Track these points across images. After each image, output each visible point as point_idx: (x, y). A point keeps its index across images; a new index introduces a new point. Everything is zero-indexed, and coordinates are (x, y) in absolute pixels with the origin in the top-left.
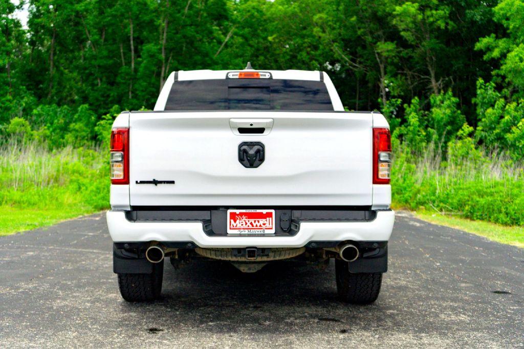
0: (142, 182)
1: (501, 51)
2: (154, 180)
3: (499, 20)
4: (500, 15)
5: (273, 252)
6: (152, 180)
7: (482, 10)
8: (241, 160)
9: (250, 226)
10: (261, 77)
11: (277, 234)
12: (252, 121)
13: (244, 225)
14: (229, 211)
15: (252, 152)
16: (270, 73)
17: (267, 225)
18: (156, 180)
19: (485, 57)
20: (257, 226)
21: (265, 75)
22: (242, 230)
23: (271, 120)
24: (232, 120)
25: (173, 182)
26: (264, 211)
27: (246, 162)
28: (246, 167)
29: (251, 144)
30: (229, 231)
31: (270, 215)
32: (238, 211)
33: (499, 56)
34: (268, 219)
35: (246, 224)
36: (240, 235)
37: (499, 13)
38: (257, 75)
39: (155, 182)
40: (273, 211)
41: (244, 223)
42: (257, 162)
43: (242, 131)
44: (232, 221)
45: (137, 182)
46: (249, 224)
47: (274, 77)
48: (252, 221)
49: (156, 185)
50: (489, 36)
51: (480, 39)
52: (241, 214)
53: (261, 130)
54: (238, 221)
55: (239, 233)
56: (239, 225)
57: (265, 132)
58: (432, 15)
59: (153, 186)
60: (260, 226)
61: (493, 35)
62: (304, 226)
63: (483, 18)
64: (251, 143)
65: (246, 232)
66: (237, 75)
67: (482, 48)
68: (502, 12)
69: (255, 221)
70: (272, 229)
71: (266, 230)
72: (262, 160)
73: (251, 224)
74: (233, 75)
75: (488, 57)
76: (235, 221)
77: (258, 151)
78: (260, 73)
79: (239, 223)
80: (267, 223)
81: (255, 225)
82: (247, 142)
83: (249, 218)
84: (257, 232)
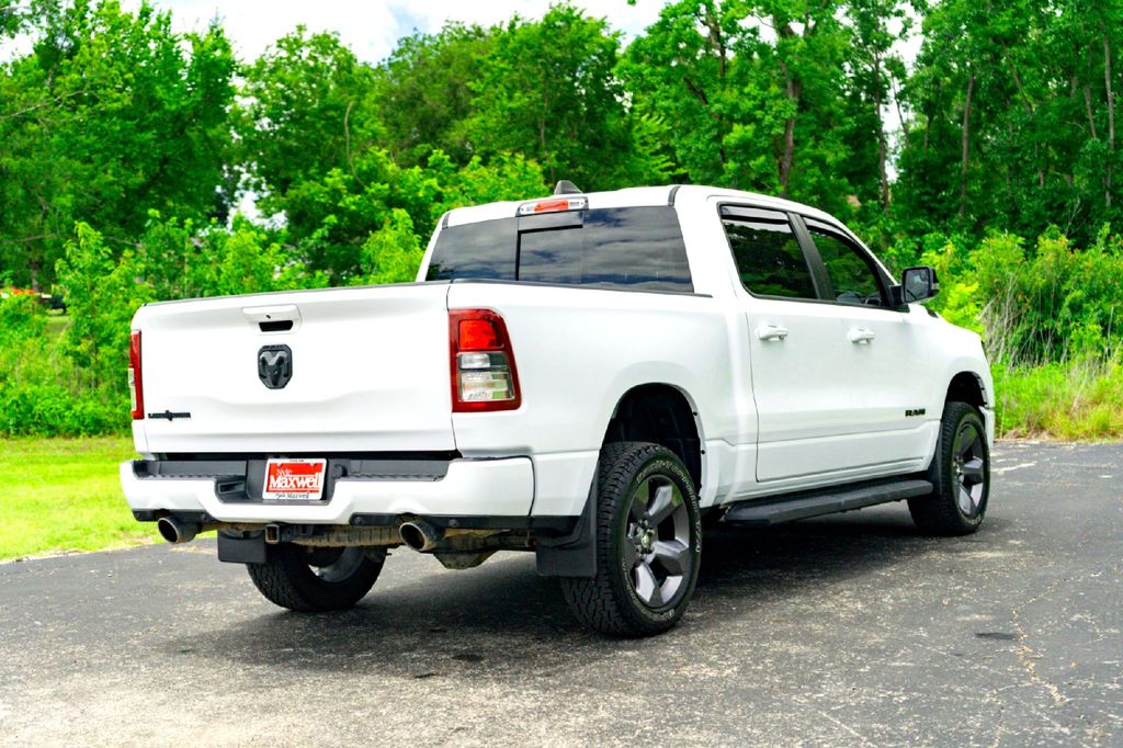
0: (154, 415)
5: (345, 532)
6: (164, 412)
8: (262, 376)
9: (293, 486)
10: (570, 208)
11: (324, 501)
12: (268, 311)
13: (286, 485)
14: (269, 462)
15: (272, 361)
16: (585, 198)
17: (314, 485)
18: (170, 411)
20: (301, 486)
21: (578, 203)
22: (282, 493)
23: (294, 307)
24: (245, 311)
25: (188, 415)
26: (313, 462)
27: (269, 379)
28: (269, 387)
29: (273, 349)
30: (266, 495)
31: (317, 468)
34: (316, 474)
36: (278, 502)
38: (565, 203)
39: (169, 416)
40: (324, 461)
41: (286, 482)
42: (283, 379)
43: (266, 327)
44: (272, 477)
45: (150, 416)
46: (292, 483)
48: (296, 477)
49: (171, 419)
52: (284, 467)
53: (286, 325)
54: (279, 478)
55: (276, 498)
56: (280, 485)
57: (294, 327)
60: (306, 487)
64: (273, 347)
65: (286, 497)
66: (533, 209)
69: (300, 479)
70: (317, 491)
71: (311, 494)
72: (289, 375)
73: (295, 482)
74: (527, 209)
76: (275, 479)
77: (281, 361)
78: (569, 200)
79: (278, 483)
80: (315, 481)
81: (299, 485)
82: (267, 347)
83: (293, 473)
84: (299, 496)
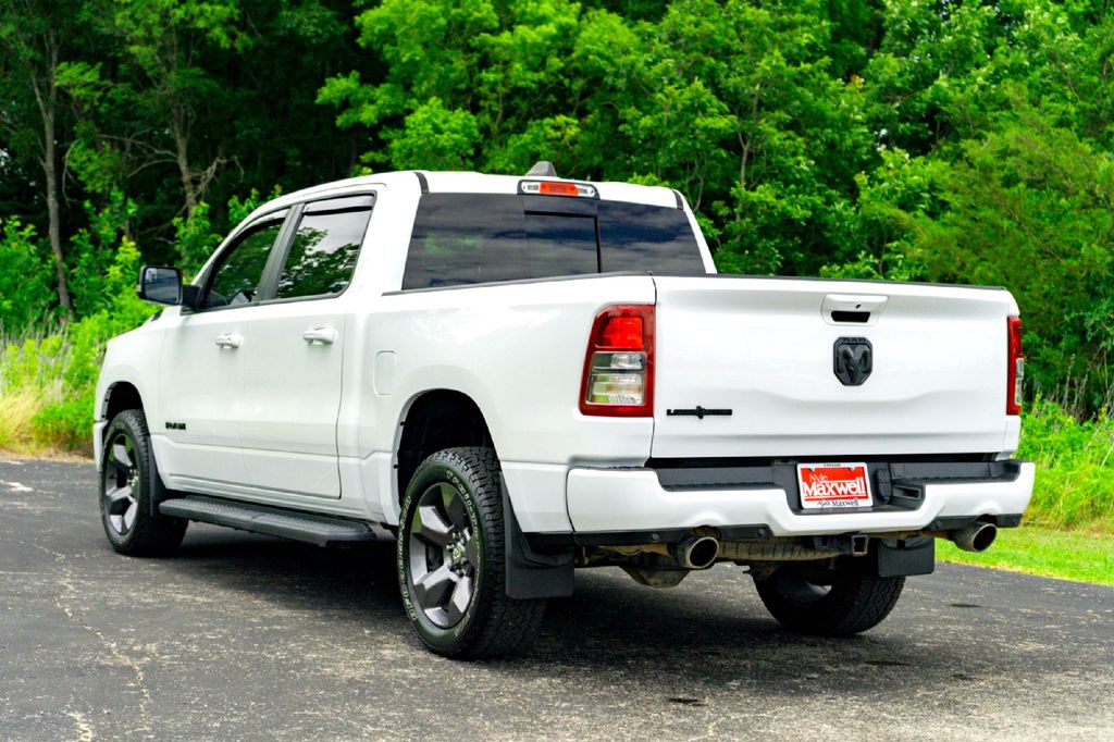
0: (678, 412)
1: (379, 110)
2: (699, 407)
3: (370, 44)
4: (373, 34)
6: (694, 408)
7: (317, 15)
8: (837, 371)
9: (833, 493)
10: (580, 195)
11: (875, 509)
12: (859, 299)
13: (824, 493)
14: (800, 466)
16: (592, 186)
17: (858, 490)
18: (703, 407)
19: (340, 121)
20: (843, 493)
21: (586, 191)
22: (824, 501)
23: (884, 299)
24: (830, 296)
25: (729, 412)
26: (853, 466)
27: (845, 375)
28: (843, 383)
29: (854, 342)
30: (805, 504)
31: (860, 472)
32: (813, 466)
33: (376, 122)
34: (857, 479)
35: (827, 489)
36: (822, 512)
37: (372, 28)
38: (573, 189)
39: (700, 413)
40: (864, 465)
41: (823, 489)
42: (860, 375)
44: (806, 485)
45: (669, 413)
46: (830, 490)
47: (604, 196)
48: (835, 484)
49: (701, 417)
50: (346, 75)
51: (327, 80)
52: (818, 471)
54: (814, 484)
55: (820, 506)
56: (817, 493)
57: (871, 320)
58: (202, 13)
59: (694, 418)
60: (849, 493)
61: (355, 74)
62: (932, 491)
63: (320, 31)
64: (854, 339)
65: (831, 505)
66: (536, 188)
67: (333, 101)
68: (378, 28)
69: (839, 485)
70: (867, 497)
71: (859, 500)
72: (868, 371)
73: (834, 489)
74: (529, 187)
75: (347, 121)
76: (810, 486)
77: (863, 356)
78: (577, 186)
79: (815, 489)
80: (858, 486)
81: (840, 491)
82: (847, 339)
83: (829, 479)
84: (846, 504)
